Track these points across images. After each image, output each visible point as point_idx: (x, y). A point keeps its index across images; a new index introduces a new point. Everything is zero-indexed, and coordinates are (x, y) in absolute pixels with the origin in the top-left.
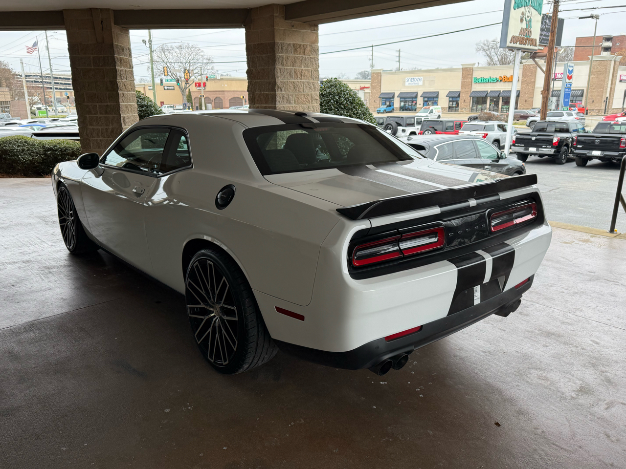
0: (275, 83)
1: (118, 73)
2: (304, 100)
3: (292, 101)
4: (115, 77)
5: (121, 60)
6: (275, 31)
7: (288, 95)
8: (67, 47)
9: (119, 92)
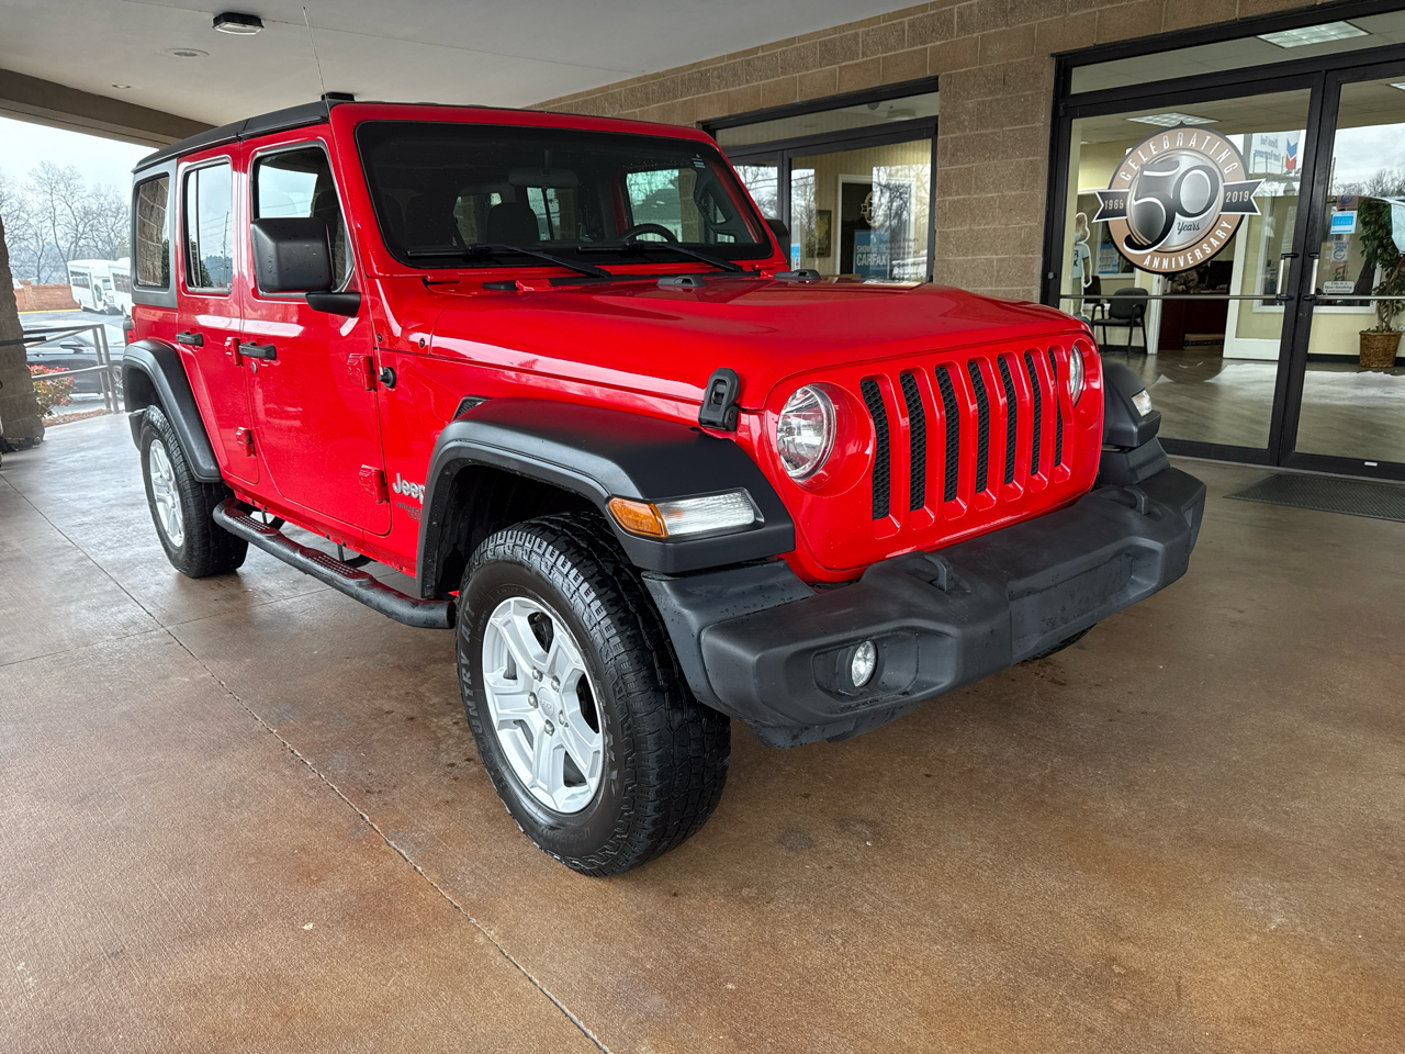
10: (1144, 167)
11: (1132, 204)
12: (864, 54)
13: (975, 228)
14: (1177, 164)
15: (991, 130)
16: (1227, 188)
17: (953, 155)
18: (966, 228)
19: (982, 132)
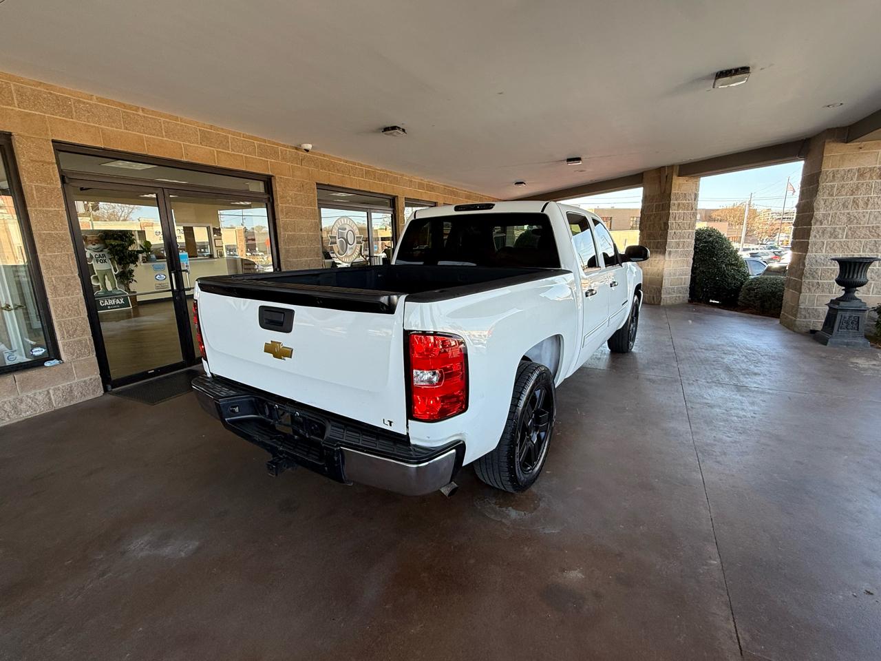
0: (812, 217)
1: (671, 216)
2: (868, 233)
3: (840, 236)
4: (668, 220)
5: (679, 204)
6: (824, 158)
7: (835, 228)
8: (641, 198)
9: (669, 231)
10: (339, 229)
11: (338, 240)
12: (233, 150)
13: (299, 246)
14: (345, 229)
15: (300, 207)
16: (357, 237)
17: (287, 214)
18: (296, 246)
19: (297, 206)
